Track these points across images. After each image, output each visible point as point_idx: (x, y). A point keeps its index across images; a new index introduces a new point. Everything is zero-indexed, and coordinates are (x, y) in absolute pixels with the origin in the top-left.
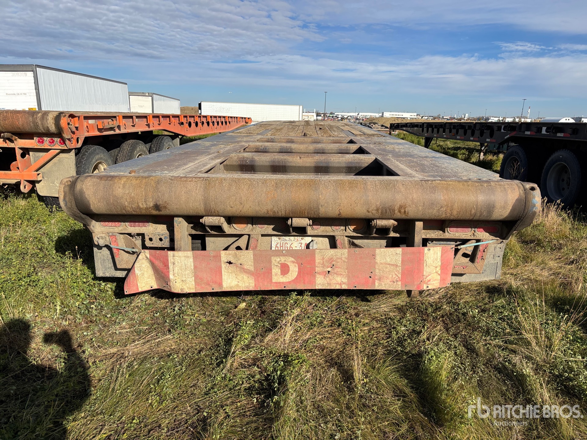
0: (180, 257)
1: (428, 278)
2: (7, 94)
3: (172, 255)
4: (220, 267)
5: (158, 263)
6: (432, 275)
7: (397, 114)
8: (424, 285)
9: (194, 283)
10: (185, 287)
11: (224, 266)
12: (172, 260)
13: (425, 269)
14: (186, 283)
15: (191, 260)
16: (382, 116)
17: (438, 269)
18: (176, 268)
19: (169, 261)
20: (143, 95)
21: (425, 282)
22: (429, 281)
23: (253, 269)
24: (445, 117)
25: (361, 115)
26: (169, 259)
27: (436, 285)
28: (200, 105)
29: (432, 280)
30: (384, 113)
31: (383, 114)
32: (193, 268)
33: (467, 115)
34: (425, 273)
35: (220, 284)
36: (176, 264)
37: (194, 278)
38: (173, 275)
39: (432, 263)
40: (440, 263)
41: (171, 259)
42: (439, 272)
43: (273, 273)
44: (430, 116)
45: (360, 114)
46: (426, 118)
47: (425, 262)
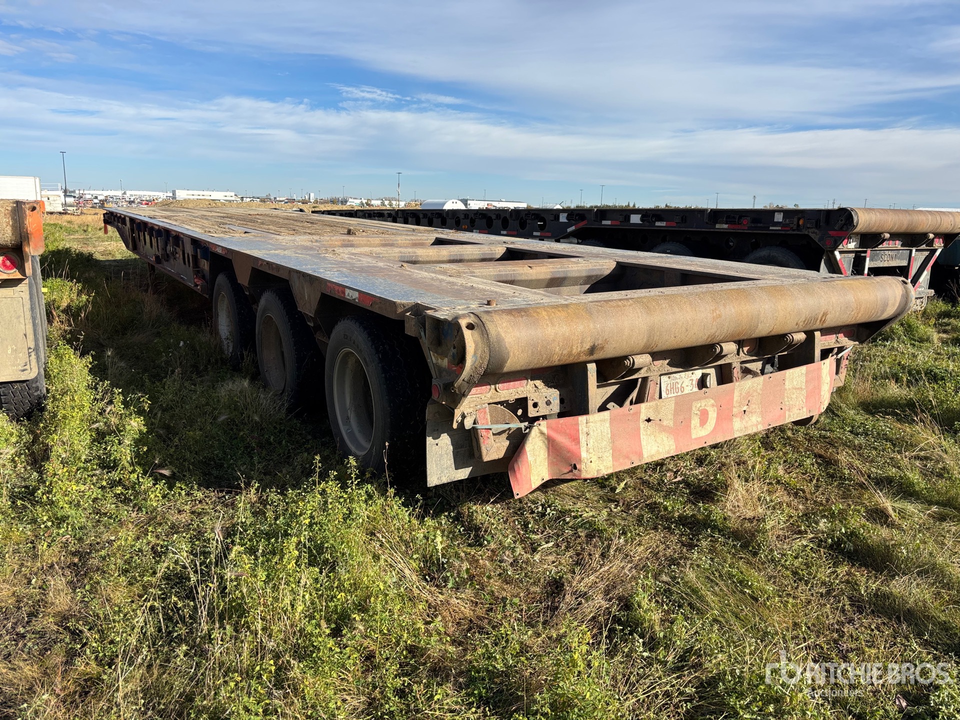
0: (595, 422)
1: (824, 398)
3: (585, 421)
4: (639, 429)
5: (561, 439)
6: (826, 394)
7: (201, 193)
9: (611, 459)
10: (602, 467)
11: (643, 425)
12: (585, 430)
13: (822, 388)
14: (603, 461)
15: (608, 425)
16: (174, 198)
18: (591, 441)
19: (580, 431)
21: (822, 402)
23: (672, 425)
24: (278, 199)
25: (131, 195)
26: (580, 428)
30: (177, 191)
31: (174, 193)
32: (609, 436)
33: (312, 195)
34: (822, 393)
35: (640, 454)
36: (591, 433)
37: (611, 451)
38: (587, 451)
41: (583, 428)
43: (692, 426)
44: (253, 197)
45: (128, 193)
46: (248, 200)
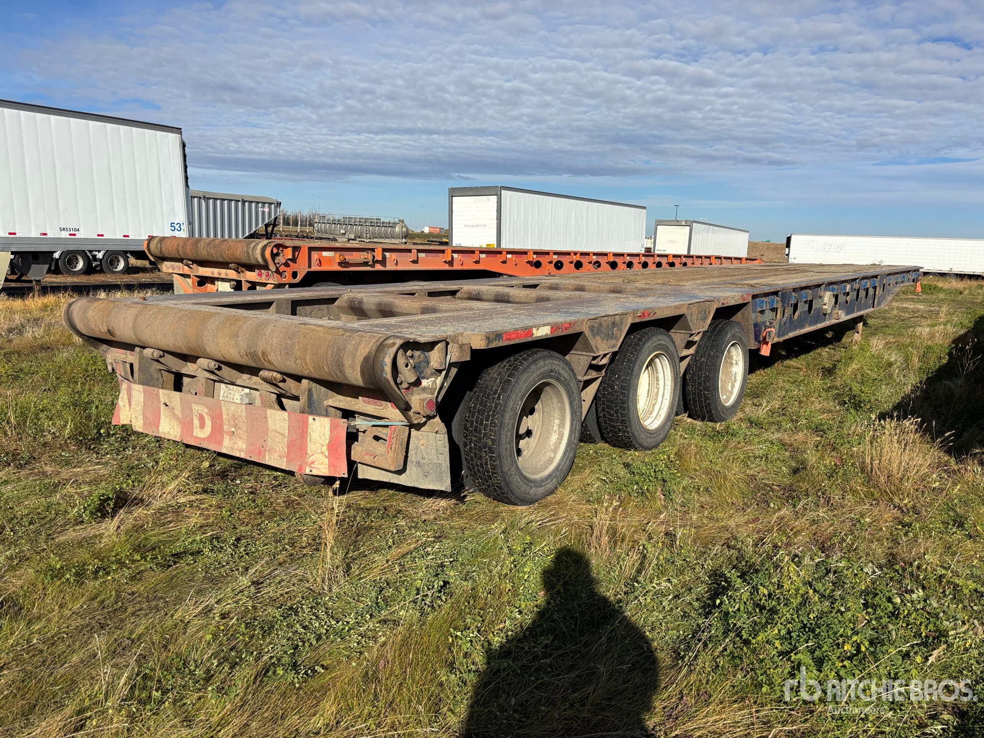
1: (311, 458)
2: (466, 226)
6: (316, 455)
8: (307, 467)
13: (309, 446)
17: (325, 448)
20: (677, 223)
21: (307, 462)
22: (313, 463)
27: (324, 471)
28: (789, 239)
29: (316, 463)
34: (309, 451)
39: (318, 438)
40: (327, 441)
42: (327, 454)
47: (309, 436)
